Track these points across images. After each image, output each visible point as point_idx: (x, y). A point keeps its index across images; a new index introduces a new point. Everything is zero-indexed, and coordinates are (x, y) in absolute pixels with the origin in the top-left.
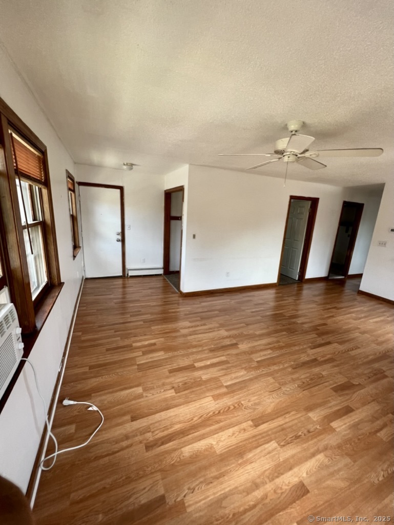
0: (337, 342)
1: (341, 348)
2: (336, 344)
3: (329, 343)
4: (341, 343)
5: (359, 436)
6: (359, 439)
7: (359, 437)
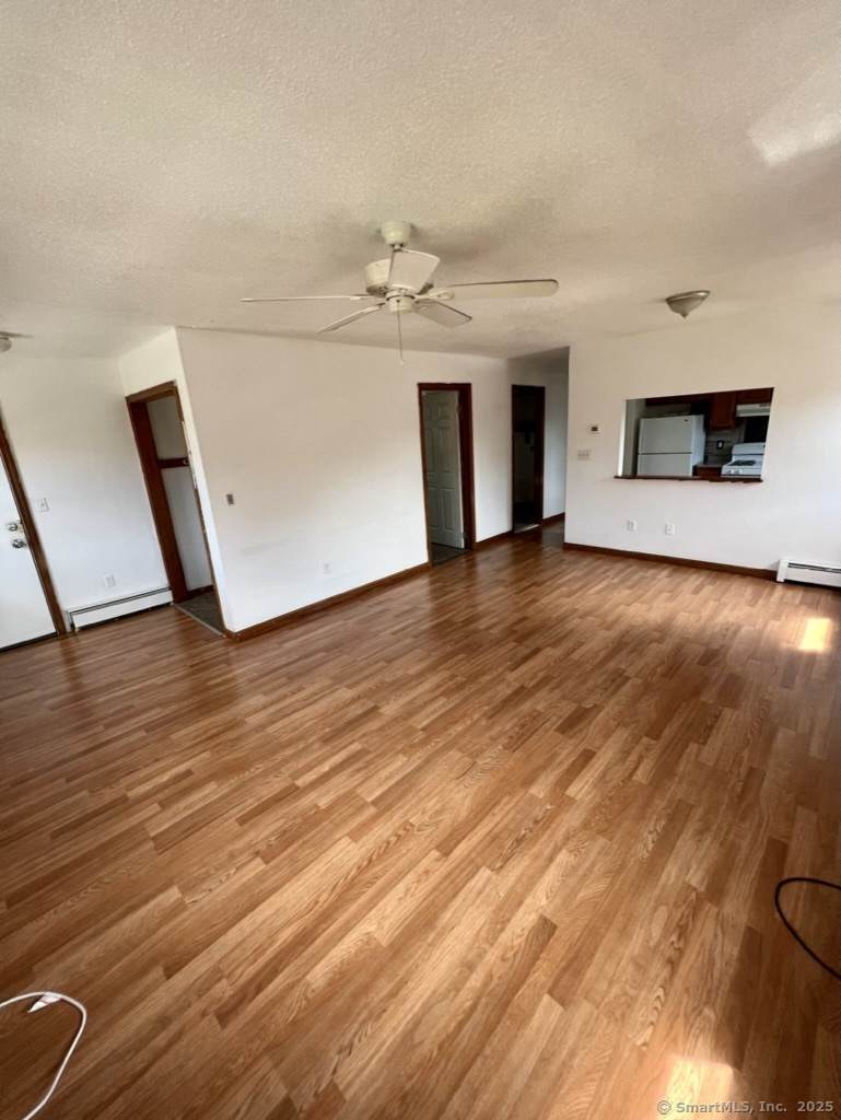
0: (548, 645)
1: (557, 652)
2: (548, 649)
3: (536, 651)
4: (554, 645)
5: (611, 792)
6: (610, 799)
7: (611, 795)
